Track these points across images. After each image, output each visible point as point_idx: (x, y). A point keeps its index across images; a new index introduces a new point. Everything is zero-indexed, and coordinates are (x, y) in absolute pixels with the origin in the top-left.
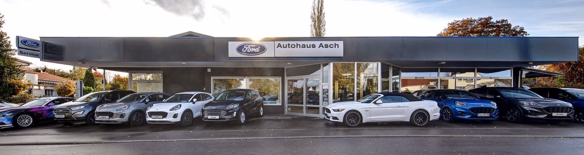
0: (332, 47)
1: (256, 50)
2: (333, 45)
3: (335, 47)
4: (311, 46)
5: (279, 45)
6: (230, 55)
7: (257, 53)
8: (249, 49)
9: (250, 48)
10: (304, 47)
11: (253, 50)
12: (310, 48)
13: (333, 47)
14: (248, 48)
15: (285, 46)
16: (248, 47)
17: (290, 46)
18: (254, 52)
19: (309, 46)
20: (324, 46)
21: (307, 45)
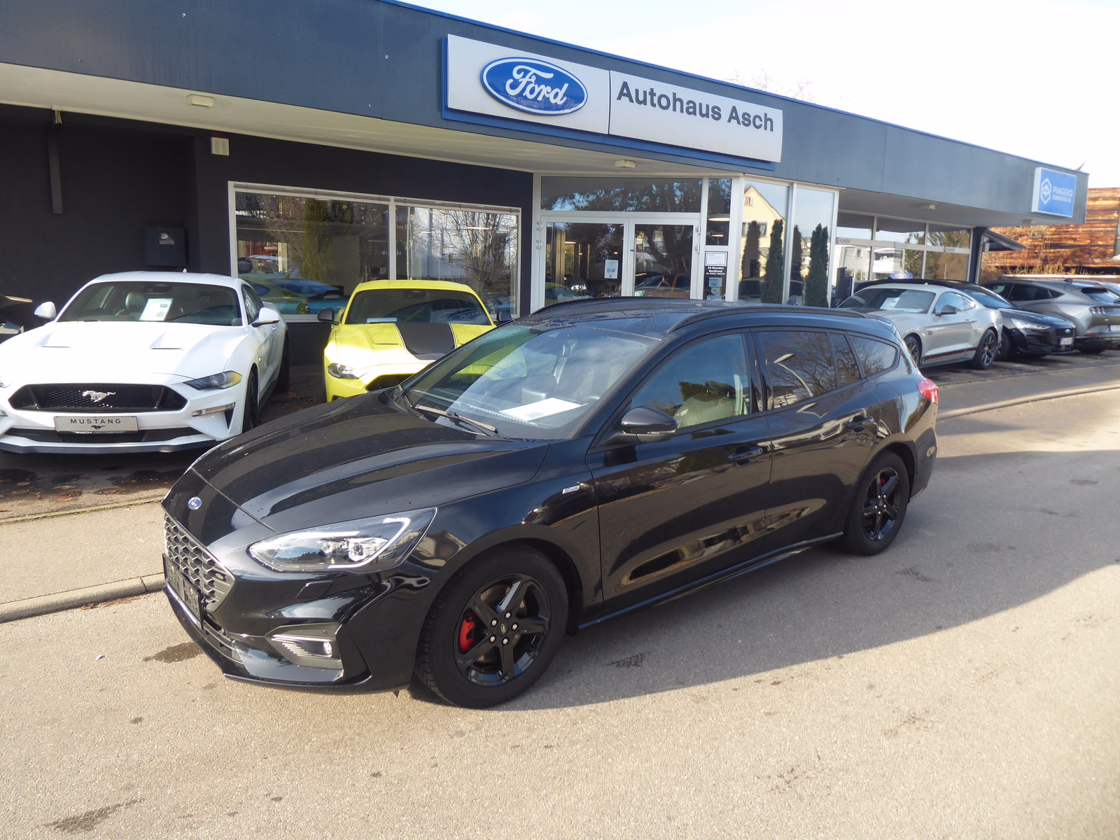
0: (758, 127)
1: (556, 96)
2: (761, 120)
3: (766, 129)
4: (711, 113)
5: (625, 91)
6: (455, 101)
7: (557, 107)
8: (529, 87)
9: (537, 82)
10: (689, 113)
11: (545, 90)
12: (708, 117)
13: (761, 125)
14: (528, 83)
15: (641, 98)
16: (527, 79)
17: (656, 101)
18: (547, 105)
19: (704, 111)
20: (741, 119)
21: (701, 105)
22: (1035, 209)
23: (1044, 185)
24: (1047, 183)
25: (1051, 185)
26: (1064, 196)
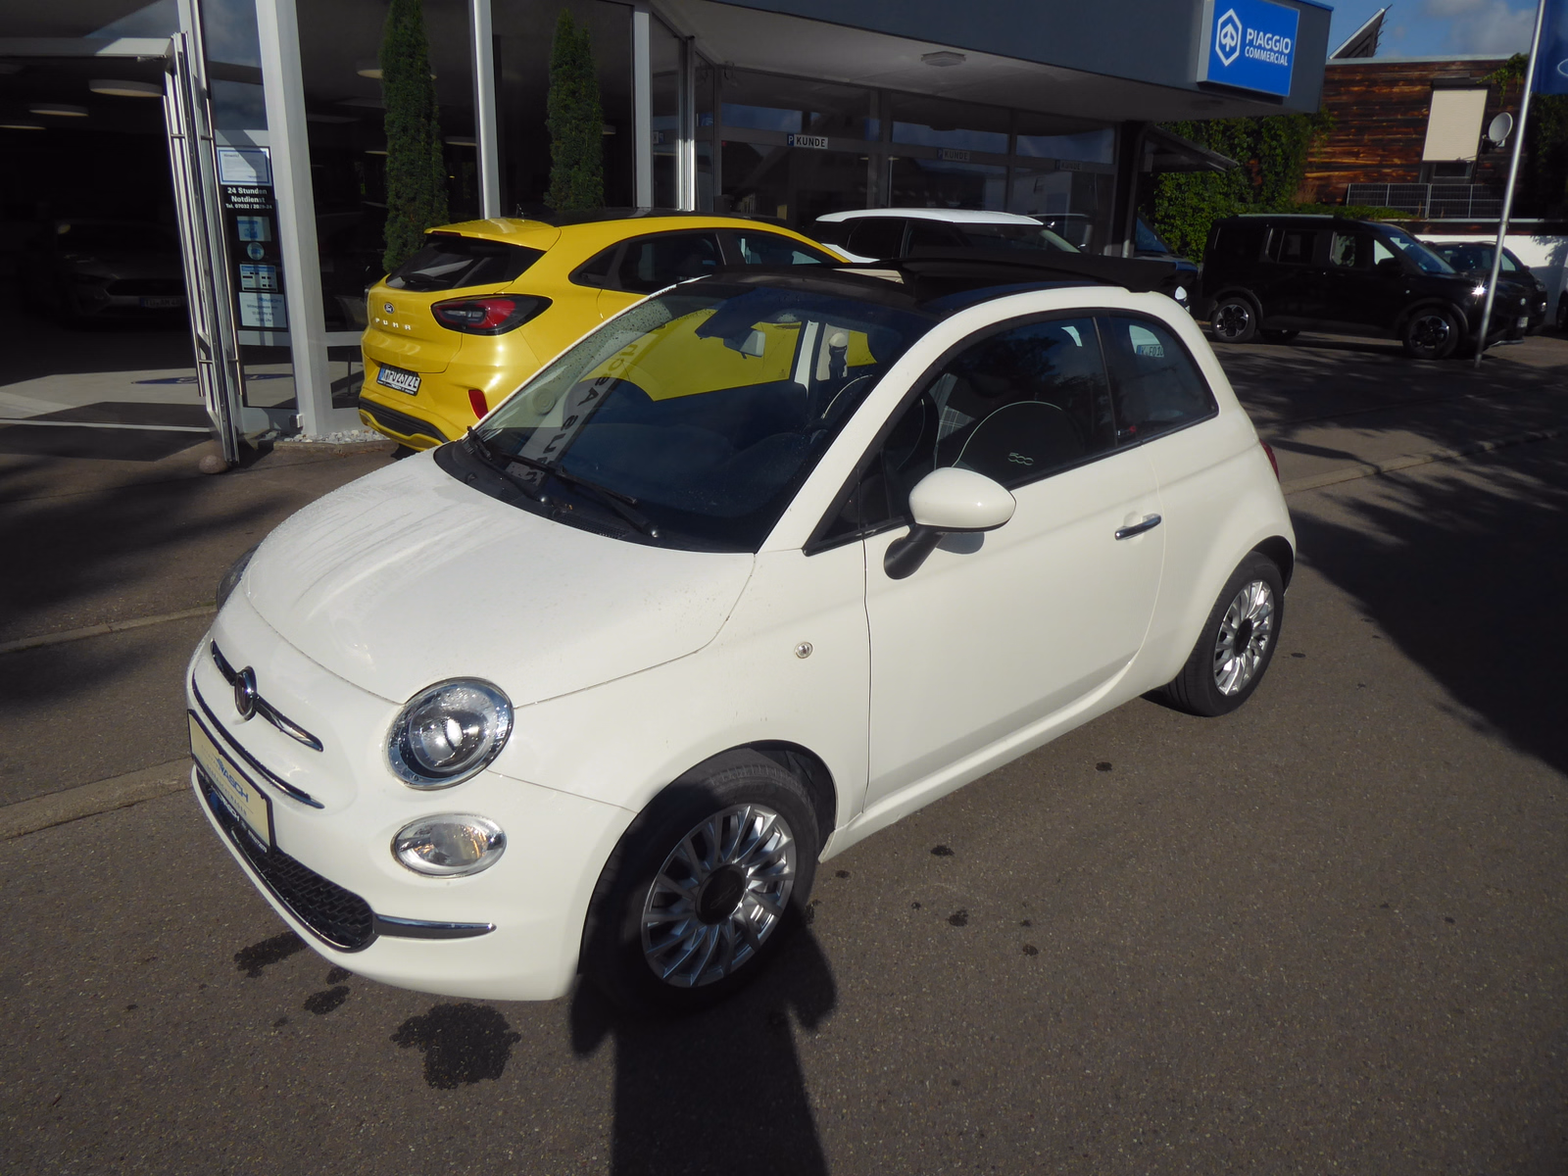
22: (1202, 75)
23: (1224, 25)
24: (1230, 20)
25: (1240, 27)
26: (1271, 50)
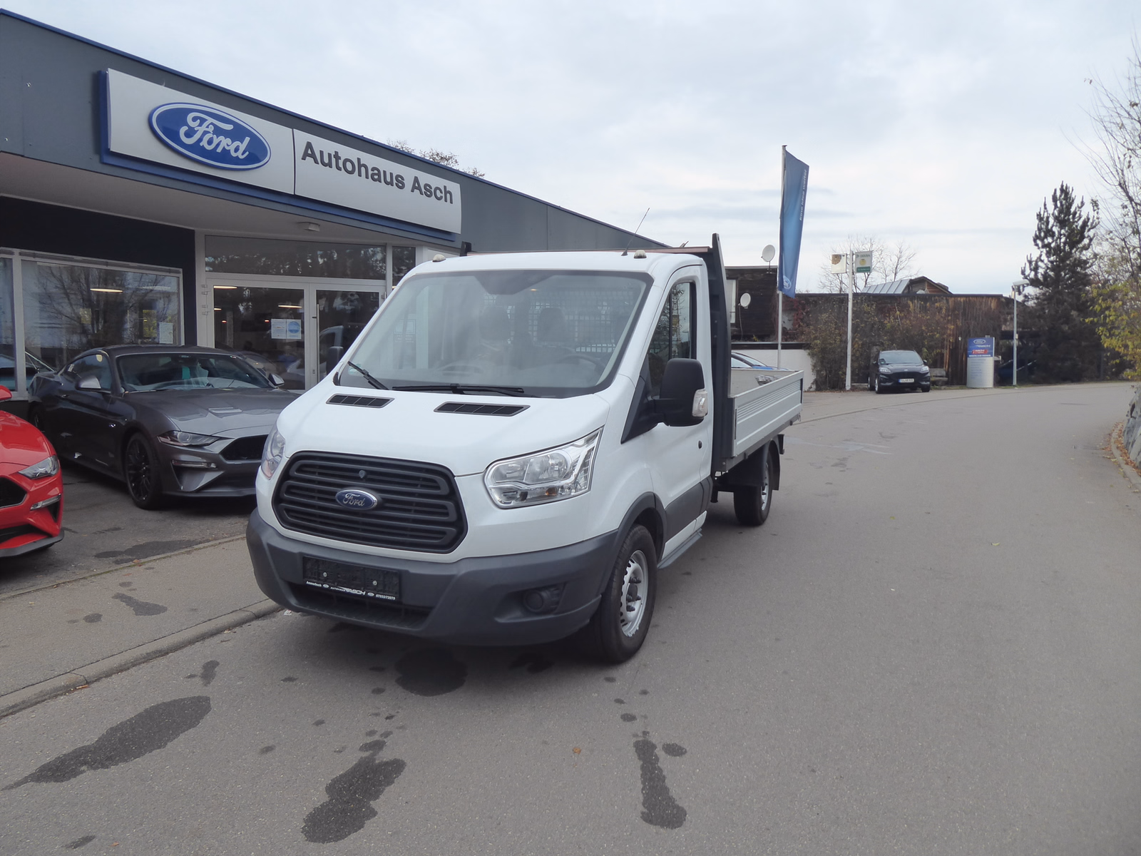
0: (439, 199)
1: (237, 150)
3: (446, 201)
4: (395, 181)
5: (309, 152)
6: (118, 143)
7: (237, 161)
8: (207, 138)
9: (214, 133)
10: (375, 180)
11: (225, 142)
12: (393, 185)
13: (442, 197)
14: (205, 133)
15: (326, 160)
16: (203, 128)
17: (341, 165)
18: (225, 156)
19: (388, 180)
20: (423, 190)
21: (385, 172)
